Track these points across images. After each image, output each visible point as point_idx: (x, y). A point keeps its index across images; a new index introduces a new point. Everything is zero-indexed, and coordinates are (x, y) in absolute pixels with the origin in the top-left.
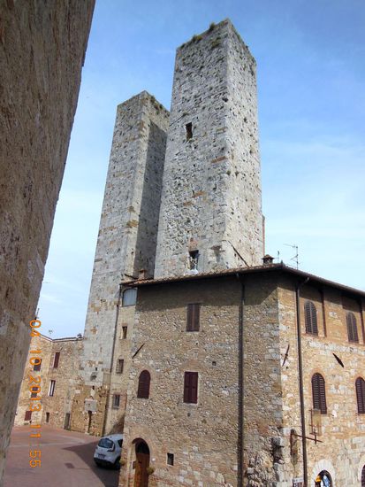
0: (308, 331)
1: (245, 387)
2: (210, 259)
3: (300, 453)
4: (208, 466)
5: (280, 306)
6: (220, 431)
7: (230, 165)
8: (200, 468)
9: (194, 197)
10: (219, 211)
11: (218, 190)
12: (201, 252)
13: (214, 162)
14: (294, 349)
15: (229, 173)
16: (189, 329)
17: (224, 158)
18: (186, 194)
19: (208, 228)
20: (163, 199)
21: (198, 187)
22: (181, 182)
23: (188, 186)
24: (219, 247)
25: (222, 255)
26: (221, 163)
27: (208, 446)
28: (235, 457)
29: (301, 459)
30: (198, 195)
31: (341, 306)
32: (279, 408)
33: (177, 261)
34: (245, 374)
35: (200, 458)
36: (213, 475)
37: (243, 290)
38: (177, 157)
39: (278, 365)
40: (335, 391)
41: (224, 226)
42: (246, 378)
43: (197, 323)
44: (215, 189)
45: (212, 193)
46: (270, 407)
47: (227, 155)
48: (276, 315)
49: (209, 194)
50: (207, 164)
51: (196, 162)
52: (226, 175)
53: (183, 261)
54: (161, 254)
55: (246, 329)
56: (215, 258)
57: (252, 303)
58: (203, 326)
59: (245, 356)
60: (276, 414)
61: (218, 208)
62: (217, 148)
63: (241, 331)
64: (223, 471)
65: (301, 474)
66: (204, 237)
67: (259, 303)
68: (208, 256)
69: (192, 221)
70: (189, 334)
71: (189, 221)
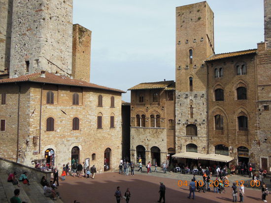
0: (48, 102)
1: (19, 124)
2: (34, 66)
3: (38, 143)
4: (8, 150)
5: (31, 95)
6: (12, 139)
7: (45, 14)
8: (6, 151)
9: (27, 31)
10: (38, 41)
11: (38, 29)
12: (30, 62)
13: (37, 11)
14: (38, 110)
15: (44, 19)
16: (2, 104)
17: (41, 10)
18: (24, 29)
19: (34, 49)
20: (12, 30)
21: (29, 26)
22: (21, 21)
23: (24, 24)
24: (38, 60)
25: (39, 64)
26: (40, 13)
27: (8, 144)
28: (16, 147)
29: (38, 145)
30: (29, 30)
31: (69, 91)
32: (29, 130)
33: (20, 65)
34: (20, 119)
35: (6, 148)
36: (10, 153)
37: (20, 89)
38: (19, 5)
39: (29, 116)
40: (60, 123)
41: (40, 49)
42: (20, 121)
43: (5, 101)
44: (37, 28)
45: (36, 30)
46: (26, 130)
47: (43, 8)
48: (29, 98)
49: (34, 31)
50: (34, 12)
51: (29, 10)
52: (42, 20)
53: (23, 66)
54: (13, 61)
55: (20, 103)
56: (37, 65)
57: (23, 93)
58: (7, 102)
59: (20, 113)
60: (28, 132)
61: (38, 39)
62: (38, 3)
63: (19, 104)
64: (13, 151)
65: (38, 149)
66: (31, 54)
67: (25, 93)
68: (33, 64)
69: (27, 45)
70: (2, 105)
71: (25, 45)
